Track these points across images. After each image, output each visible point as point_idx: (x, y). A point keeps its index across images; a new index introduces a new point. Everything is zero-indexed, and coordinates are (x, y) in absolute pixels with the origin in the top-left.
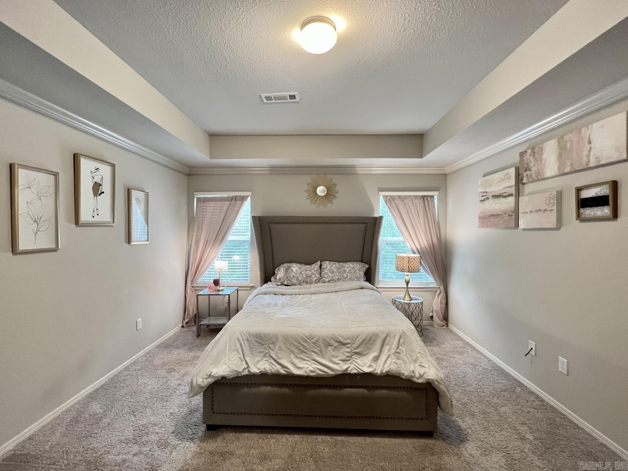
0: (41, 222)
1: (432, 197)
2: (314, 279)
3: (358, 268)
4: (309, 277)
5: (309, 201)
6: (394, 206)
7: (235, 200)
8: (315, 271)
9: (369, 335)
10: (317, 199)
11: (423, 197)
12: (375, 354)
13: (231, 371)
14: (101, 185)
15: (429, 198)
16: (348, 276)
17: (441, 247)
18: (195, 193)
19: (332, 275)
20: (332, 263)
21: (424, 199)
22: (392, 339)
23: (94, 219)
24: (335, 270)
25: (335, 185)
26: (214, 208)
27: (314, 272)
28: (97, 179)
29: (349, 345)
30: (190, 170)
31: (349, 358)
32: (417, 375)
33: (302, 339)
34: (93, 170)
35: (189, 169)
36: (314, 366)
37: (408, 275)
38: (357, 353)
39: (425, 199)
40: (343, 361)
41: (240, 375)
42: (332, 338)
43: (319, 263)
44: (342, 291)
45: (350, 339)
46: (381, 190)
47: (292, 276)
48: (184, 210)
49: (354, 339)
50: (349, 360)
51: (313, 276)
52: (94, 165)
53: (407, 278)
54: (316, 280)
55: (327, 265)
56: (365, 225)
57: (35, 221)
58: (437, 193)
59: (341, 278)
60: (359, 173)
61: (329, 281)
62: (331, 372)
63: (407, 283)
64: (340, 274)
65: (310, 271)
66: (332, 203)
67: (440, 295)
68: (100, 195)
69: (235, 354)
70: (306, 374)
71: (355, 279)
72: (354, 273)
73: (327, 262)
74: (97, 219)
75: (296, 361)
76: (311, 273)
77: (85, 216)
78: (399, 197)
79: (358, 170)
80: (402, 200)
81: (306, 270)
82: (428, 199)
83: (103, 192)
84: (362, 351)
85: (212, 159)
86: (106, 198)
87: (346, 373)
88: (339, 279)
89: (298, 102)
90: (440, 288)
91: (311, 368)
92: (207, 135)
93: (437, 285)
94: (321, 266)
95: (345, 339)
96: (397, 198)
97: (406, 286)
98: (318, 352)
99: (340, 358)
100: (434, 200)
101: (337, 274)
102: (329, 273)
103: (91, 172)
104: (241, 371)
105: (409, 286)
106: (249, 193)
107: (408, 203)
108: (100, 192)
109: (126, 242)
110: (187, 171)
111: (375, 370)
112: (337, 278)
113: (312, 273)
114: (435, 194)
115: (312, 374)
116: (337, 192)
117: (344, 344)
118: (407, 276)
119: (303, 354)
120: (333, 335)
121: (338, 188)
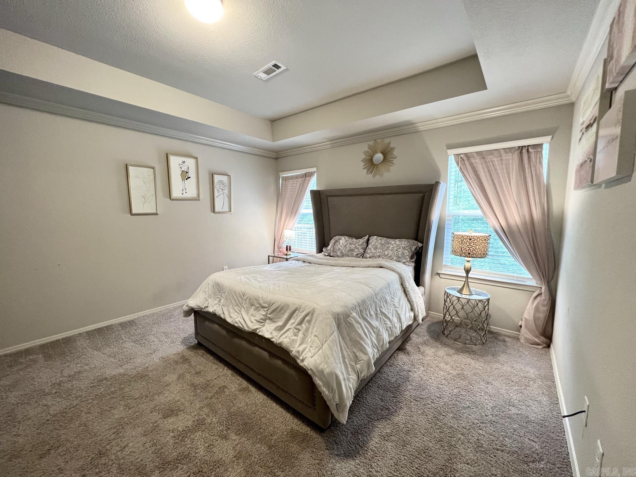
0: (146, 197)
1: (540, 146)
2: (355, 254)
3: (404, 246)
4: (352, 250)
5: (365, 171)
6: (469, 167)
7: (306, 177)
8: (359, 245)
9: (282, 303)
10: (374, 168)
11: (521, 148)
12: (280, 323)
13: (196, 305)
14: (187, 173)
15: (532, 148)
16: (389, 254)
17: (548, 225)
18: (280, 173)
19: (375, 251)
20: (379, 238)
21: (521, 153)
22: (299, 314)
23: (183, 196)
24: (379, 246)
25: (393, 149)
26: (292, 185)
27: (357, 247)
28: (184, 168)
29: (266, 309)
30: (277, 155)
31: (262, 321)
32: (301, 358)
33: (239, 294)
34: (181, 163)
35: (275, 154)
36: (239, 319)
37: (468, 261)
38: (270, 319)
39: (524, 151)
40: (258, 322)
41: (202, 310)
42: (256, 299)
43: (367, 237)
44: (358, 267)
45: (268, 303)
46: (450, 147)
47: (337, 248)
48: (273, 188)
49: (270, 304)
50: (262, 323)
51: (356, 250)
52: (180, 159)
53: (468, 265)
54: (357, 254)
55: (374, 240)
56: (422, 194)
57: (143, 197)
58: (549, 138)
59: (382, 255)
60: (421, 130)
61: (370, 257)
62: (246, 328)
63: (468, 271)
64: (382, 251)
65: (354, 245)
66: (389, 171)
67: (539, 299)
68: (187, 179)
69: (204, 295)
70: (232, 323)
71: (395, 258)
72: (396, 250)
73: (375, 237)
74: (185, 196)
75: (232, 310)
76: (354, 246)
77: (176, 193)
78: (478, 153)
79: (419, 127)
80: (484, 158)
81: (351, 244)
82: (530, 150)
83: (190, 177)
84: (273, 318)
85: (274, 142)
86: (192, 181)
87: (254, 332)
88: (379, 256)
89: (287, 70)
90: (541, 288)
91: (237, 320)
92: (269, 121)
93: (537, 283)
94: (368, 240)
95: (264, 303)
96: (475, 155)
97: (465, 275)
98: (245, 308)
99: (255, 318)
100: (541, 152)
101: (379, 250)
102: (372, 249)
103: (179, 164)
104: (203, 307)
105: (470, 275)
106: (314, 169)
107: (492, 161)
108: (187, 177)
109: (211, 211)
110: (274, 155)
111: (272, 338)
112: (378, 255)
113: (356, 247)
114: (546, 142)
115: (236, 325)
116: (395, 158)
117: (263, 307)
118: (468, 263)
119: (237, 307)
120: (258, 296)
121: (395, 153)
